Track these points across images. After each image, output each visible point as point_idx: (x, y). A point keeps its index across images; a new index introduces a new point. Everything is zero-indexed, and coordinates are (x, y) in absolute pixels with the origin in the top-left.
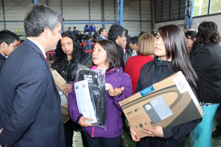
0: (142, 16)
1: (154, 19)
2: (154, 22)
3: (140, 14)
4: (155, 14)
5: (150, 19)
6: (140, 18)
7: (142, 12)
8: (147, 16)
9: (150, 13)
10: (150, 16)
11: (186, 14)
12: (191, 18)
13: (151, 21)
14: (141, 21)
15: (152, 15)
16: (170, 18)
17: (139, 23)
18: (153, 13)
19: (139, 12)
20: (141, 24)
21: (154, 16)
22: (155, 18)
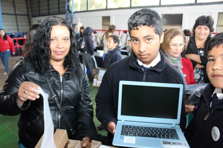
0: (16, 9)
1: (30, 13)
2: (31, 17)
3: (14, 7)
4: (31, 8)
5: (26, 13)
6: (15, 10)
7: (16, 5)
8: (22, 9)
9: (25, 6)
10: (26, 10)
11: (66, 8)
12: (72, 13)
13: (28, 15)
14: (16, 15)
15: (27, 8)
16: (49, 12)
17: (14, 16)
18: (29, 6)
19: (13, 4)
20: (16, 18)
21: (30, 10)
22: (32, 11)
